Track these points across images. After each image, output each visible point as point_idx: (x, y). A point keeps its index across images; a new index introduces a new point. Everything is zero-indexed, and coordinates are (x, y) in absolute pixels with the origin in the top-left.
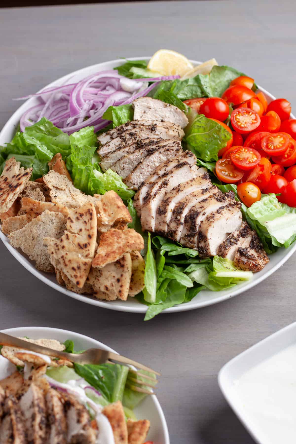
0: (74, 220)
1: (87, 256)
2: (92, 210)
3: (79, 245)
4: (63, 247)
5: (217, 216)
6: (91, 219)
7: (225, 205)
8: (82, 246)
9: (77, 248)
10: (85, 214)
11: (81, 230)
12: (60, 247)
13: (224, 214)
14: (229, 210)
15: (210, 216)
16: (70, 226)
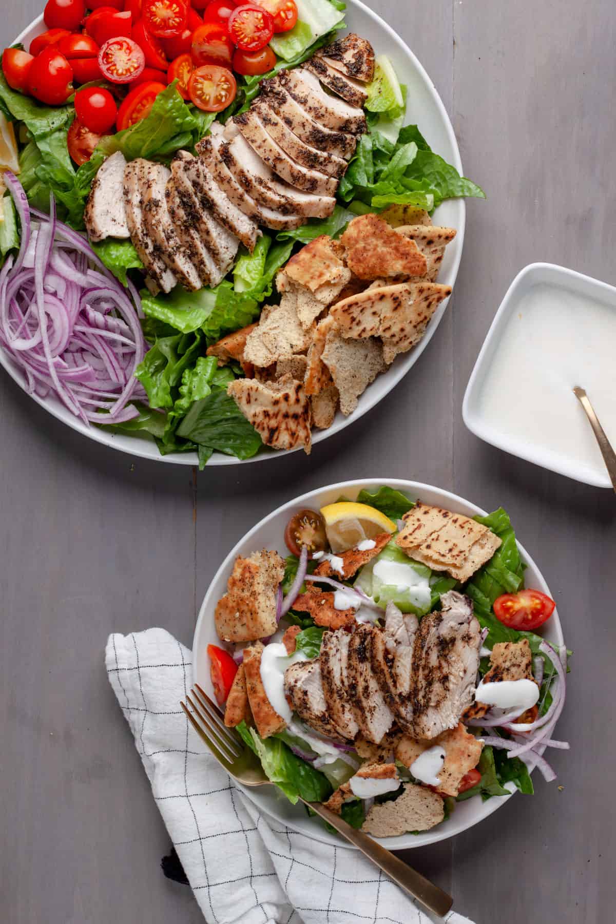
0: (361, 328)
1: (409, 293)
2: (343, 307)
3: (395, 309)
4: (402, 330)
5: (311, 103)
6: (357, 304)
7: (287, 93)
8: (397, 304)
9: (400, 311)
10: (351, 315)
11: (374, 313)
12: (402, 335)
13: (306, 93)
14: (295, 86)
15: (313, 113)
16: (371, 330)
